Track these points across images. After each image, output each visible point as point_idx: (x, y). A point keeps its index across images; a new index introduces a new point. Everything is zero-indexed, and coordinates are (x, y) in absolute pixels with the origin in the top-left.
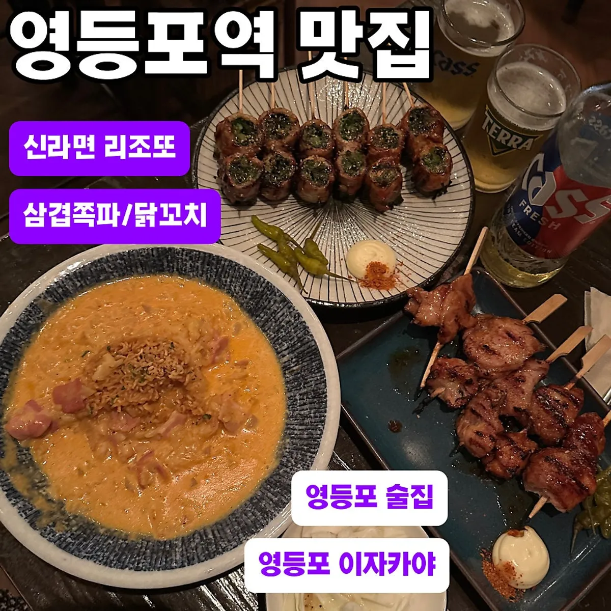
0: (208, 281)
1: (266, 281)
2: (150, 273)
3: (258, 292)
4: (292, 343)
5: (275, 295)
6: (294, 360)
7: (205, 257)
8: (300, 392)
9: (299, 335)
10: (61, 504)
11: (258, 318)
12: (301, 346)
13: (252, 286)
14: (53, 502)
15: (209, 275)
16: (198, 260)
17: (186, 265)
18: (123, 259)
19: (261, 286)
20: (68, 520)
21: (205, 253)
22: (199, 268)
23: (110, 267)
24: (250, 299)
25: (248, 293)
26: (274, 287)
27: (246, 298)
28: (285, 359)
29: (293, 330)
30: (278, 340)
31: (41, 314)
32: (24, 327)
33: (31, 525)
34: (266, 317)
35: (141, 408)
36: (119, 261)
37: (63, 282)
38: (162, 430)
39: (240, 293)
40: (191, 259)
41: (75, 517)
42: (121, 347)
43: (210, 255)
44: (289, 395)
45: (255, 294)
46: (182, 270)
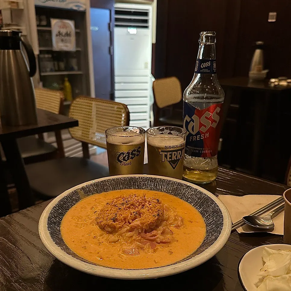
29: (195, 197)
31: (78, 196)
36: (112, 182)
37: (89, 186)
46: (139, 186)
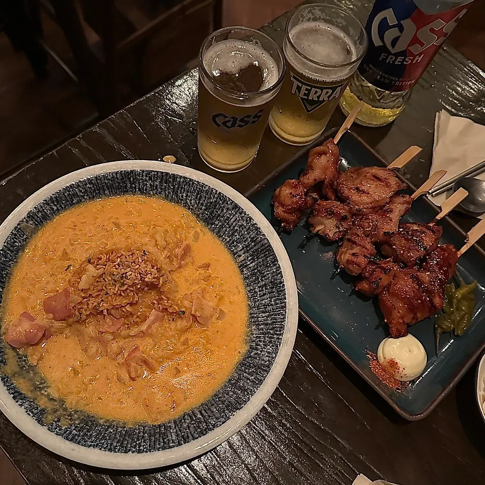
0: (166, 197)
1: (218, 192)
2: (116, 194)
3: (211, 203)
4: (247, 243)
5: (227, 204)
6: (250, 258)
7: (162, 176)
8: (259, 285)
9: (252, 236)
10: (62, 402)
11: (213, 226)
12: (255, 246)
13: (205, 198)
14: (55, 401)
15: (167, 192)
16: (157, 179)
17: (147, 184)
18: (92, 183)
19: (214, 197)
20: (70, 415)
21: (162, 173)
22: (158, 187)
23: (81, 191)
24: (205, 210)
25: (202, 204)
26: (226, 196)
27: (201, 209)
28: (242, 258)
29: (246, 233)
30: (233, 243)
31: (25, 237)
32: (12, 249)
33: (39, 422)
34: (220, 224)
35: (124, 310)
36: (88, 185)
37: (42, 207)
38: (144, 327)
39: (196, 206)
40: (150, 179)
41: (76, 412)
42: (101, 259)
43: (167, 174)
44: (248, 289)
45: (209, 204)
46: (143, 190)
